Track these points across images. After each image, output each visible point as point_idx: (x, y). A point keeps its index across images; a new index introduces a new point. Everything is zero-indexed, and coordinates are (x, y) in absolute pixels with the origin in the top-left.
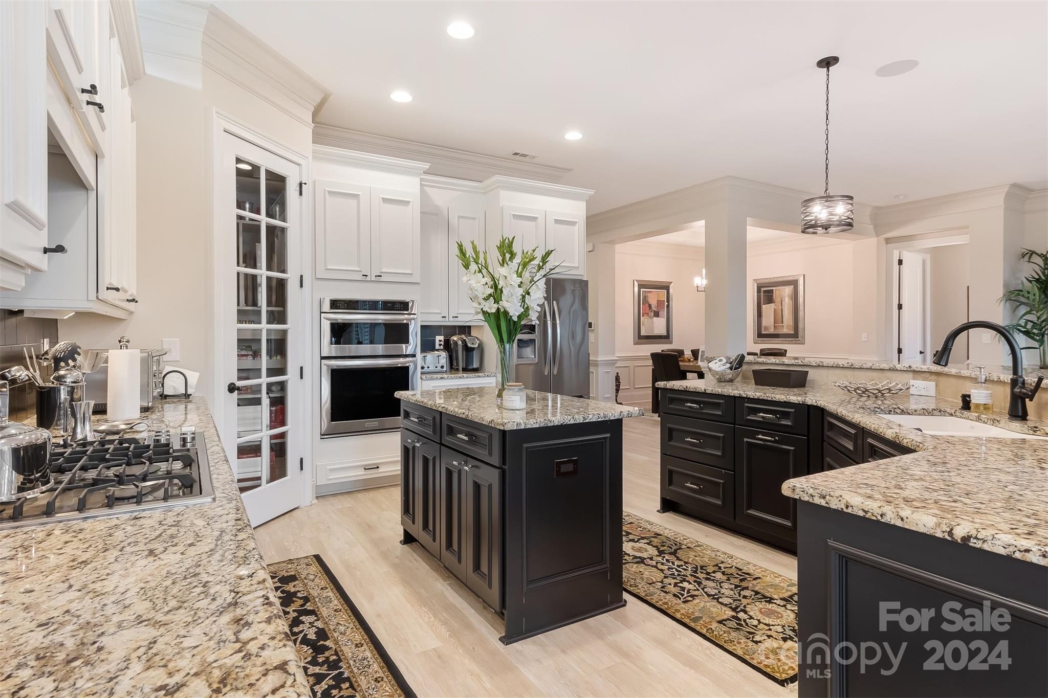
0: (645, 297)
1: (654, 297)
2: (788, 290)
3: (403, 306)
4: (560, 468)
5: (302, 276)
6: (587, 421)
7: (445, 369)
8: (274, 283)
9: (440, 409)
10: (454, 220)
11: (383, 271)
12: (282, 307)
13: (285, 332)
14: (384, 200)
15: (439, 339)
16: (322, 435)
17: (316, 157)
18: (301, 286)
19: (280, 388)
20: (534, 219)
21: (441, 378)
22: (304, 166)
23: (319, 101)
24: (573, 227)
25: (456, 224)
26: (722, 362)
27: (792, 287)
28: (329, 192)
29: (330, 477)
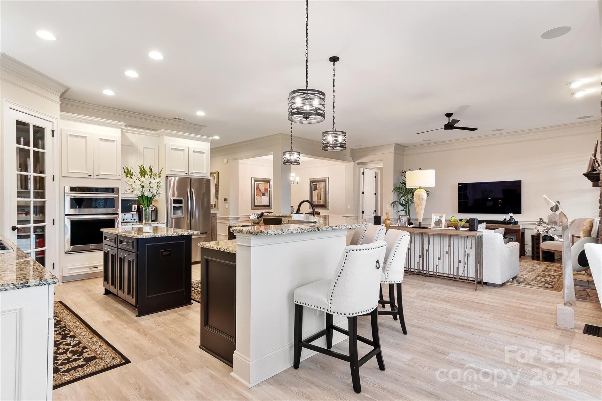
0: (258, 186)
1: (262, 186)
2: (322, 184)
3: (112, 190)
4: (163, 253)
5: (54, 176)
6: (173, 235)
7: (136, 220)
8: (38, 179)
9: (117, 234)
10: (141, 149)
11: (100, 173)
12: (42, 190)
13: (44, 202)
14: (101, 139)
15: (135, 206)
16: (65, 252)
17: (62, 117)
18: (54, 180)
19: (41, 230)
20: (183, 150)
21: (133, 225)
22: (55, 124)
23: (64, 91)
24: (203, 154)
25: (142, 151)
26: (255, 216)
27: (324, 183)
28: (69, 135)
29: (70, 273)
